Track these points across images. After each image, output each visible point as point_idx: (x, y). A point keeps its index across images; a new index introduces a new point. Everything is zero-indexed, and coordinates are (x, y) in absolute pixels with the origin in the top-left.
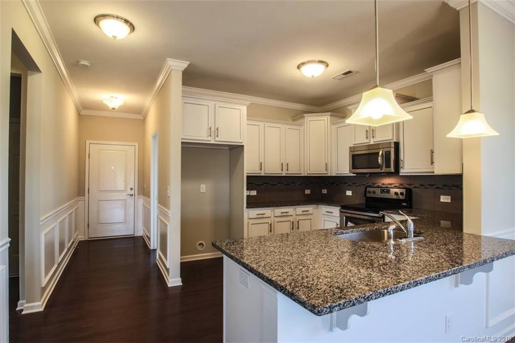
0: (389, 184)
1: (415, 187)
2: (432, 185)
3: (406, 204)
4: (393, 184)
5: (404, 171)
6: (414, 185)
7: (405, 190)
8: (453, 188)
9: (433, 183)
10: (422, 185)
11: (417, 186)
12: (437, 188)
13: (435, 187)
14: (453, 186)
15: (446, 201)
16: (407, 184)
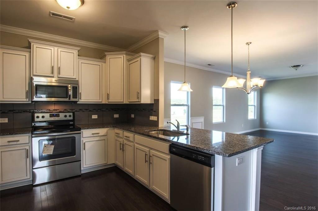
0: (54, 110)
1: (76, 111)
2: (87, 110)
3: (73, 123)
4: (58, 110)
5: (82, 101)
6: (76, 110)
7: (72, 113)
8: (99, 111)
9: (87, 108)
10: (80, 110)
11: (78, 110)
12: (90, 111)
13: (88, 110)
14: (99, 109)
15: (95, 118)
16: (70, 109)
